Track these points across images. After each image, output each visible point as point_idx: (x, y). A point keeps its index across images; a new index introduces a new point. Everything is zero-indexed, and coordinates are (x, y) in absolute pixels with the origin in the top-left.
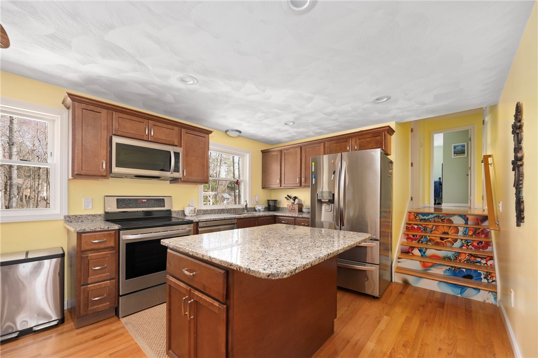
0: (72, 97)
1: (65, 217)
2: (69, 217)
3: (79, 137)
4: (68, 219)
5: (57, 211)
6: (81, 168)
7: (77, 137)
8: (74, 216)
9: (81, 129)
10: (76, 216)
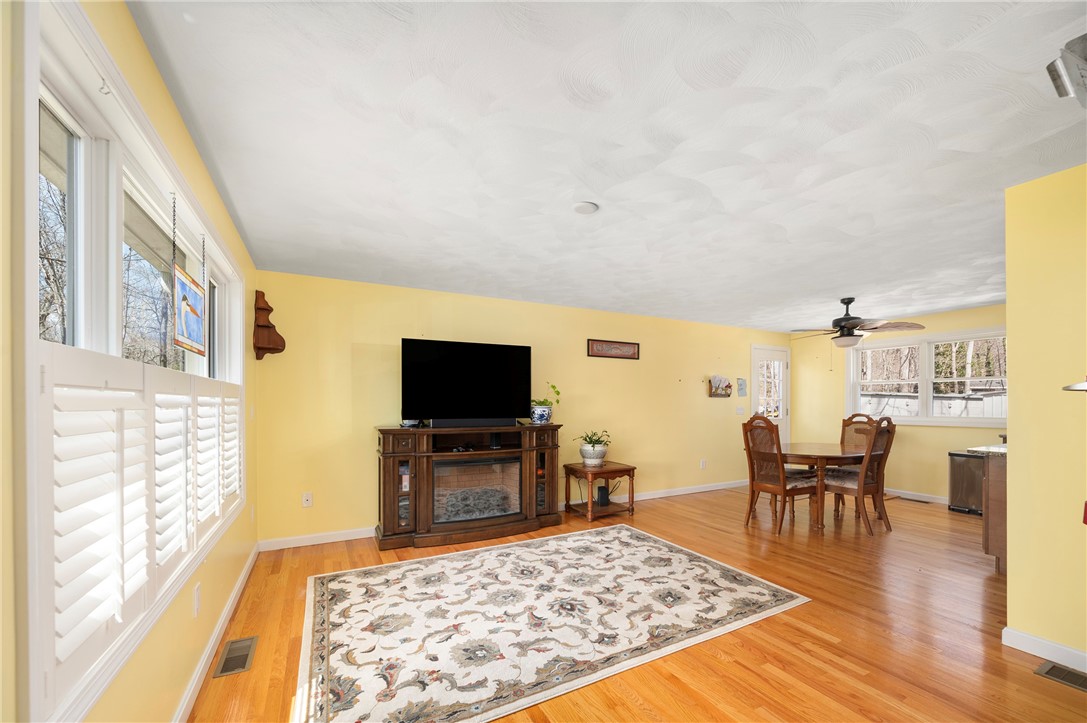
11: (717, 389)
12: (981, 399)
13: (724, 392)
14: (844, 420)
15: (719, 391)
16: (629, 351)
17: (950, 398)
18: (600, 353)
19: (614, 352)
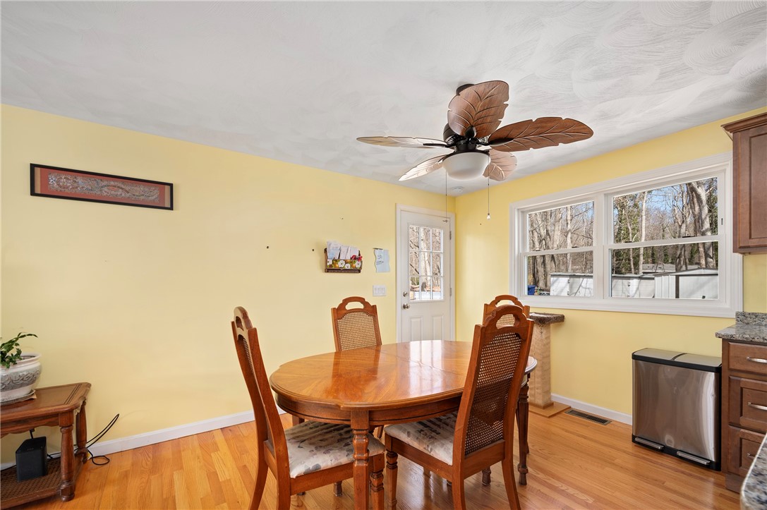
0: (731, 128)
1: (738, 314)
2: (744, 314)
3: (744, 187)
4: (741, 317)
5: (727, 306)
6: (748, 237)
7: (741, 188)
8: (753, 314)
9: (748, 173)
10: (756, 315)
11: (335, 261)
12: (653, 279)
13: (348, 266)
14: (486, 305)
15: (340, 265)
16: (153, 195)
17: (629, 278)
18: (67, 192)
19: (106, 193)
